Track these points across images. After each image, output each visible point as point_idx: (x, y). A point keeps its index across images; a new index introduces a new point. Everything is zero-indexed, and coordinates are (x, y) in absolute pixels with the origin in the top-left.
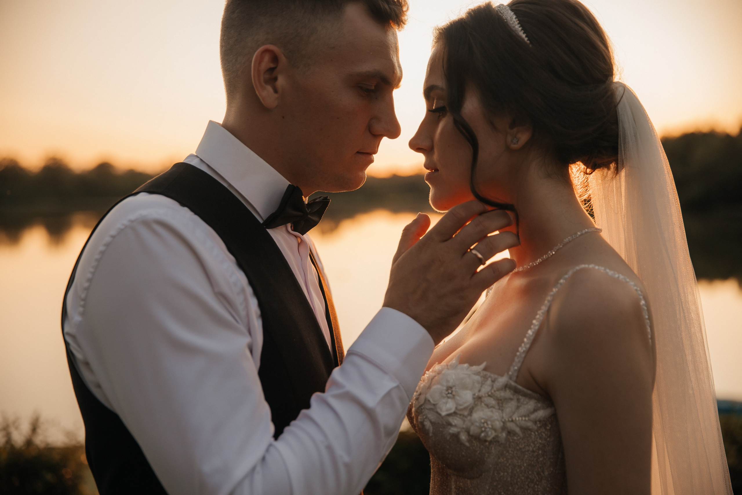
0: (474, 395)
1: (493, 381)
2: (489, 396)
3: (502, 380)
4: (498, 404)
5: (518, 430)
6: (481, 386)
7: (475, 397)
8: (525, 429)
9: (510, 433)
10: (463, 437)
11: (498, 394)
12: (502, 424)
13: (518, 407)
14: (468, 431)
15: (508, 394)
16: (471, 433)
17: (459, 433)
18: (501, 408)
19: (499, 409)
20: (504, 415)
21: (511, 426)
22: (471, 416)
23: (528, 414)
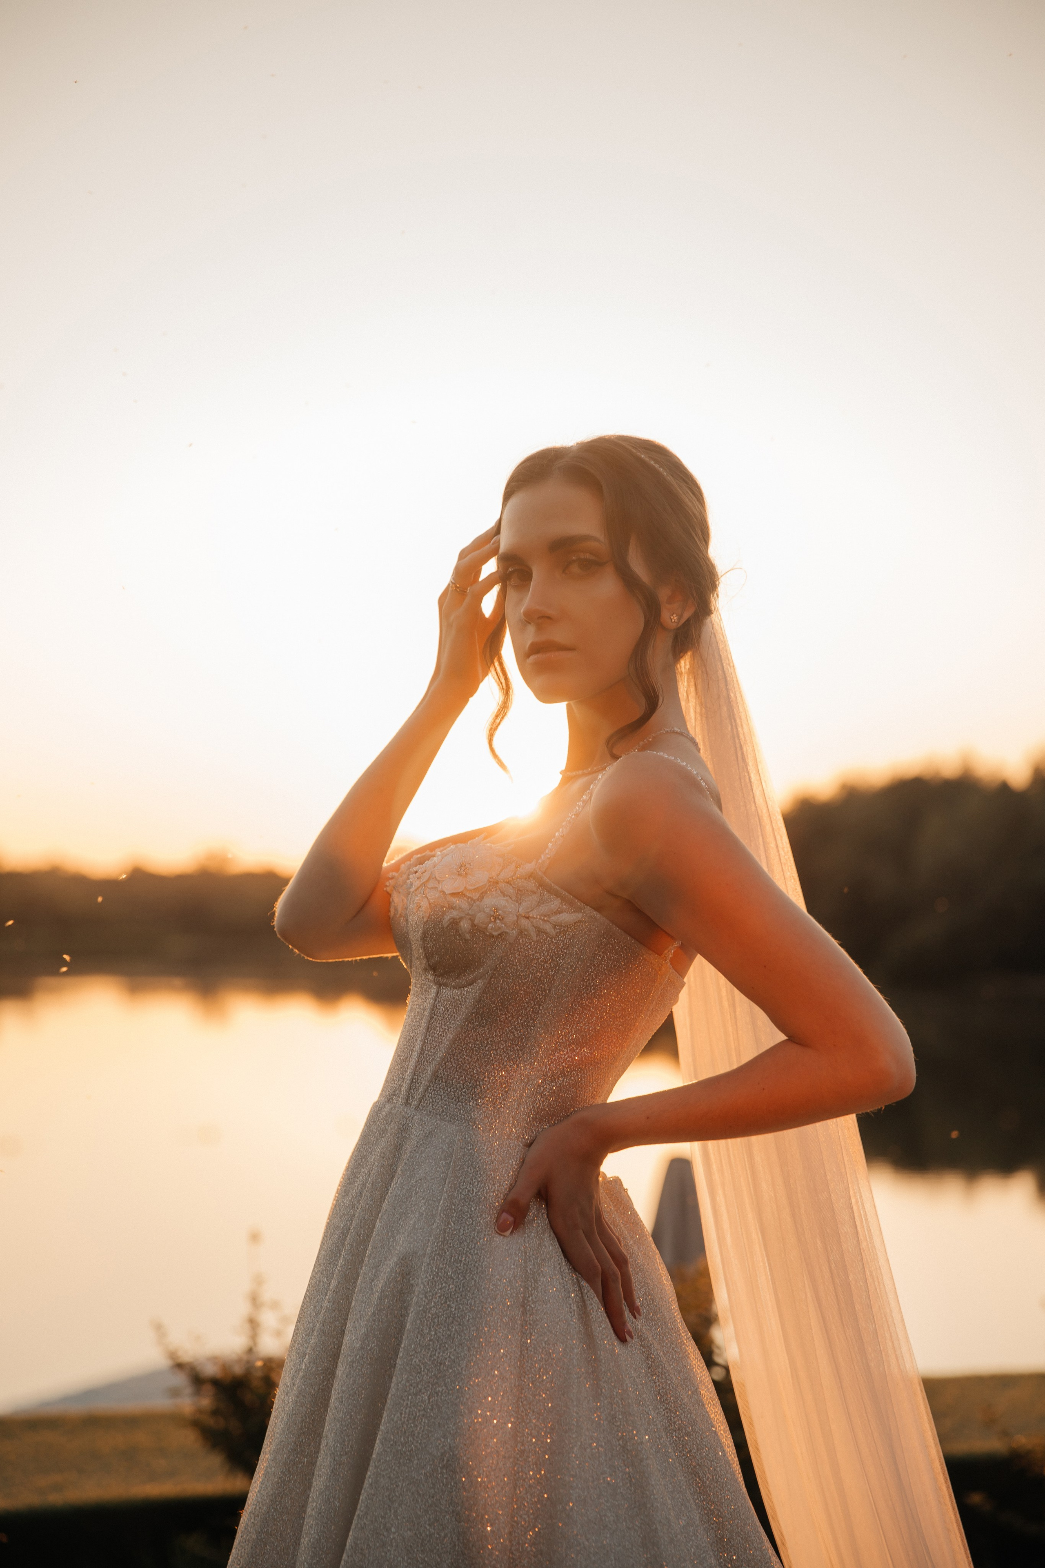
0: (491, 877)
1: (517, 867)
2: (508, 883)
3: (530, 867)
4: (518, 894)
5: (532, 930)
6: (502, 870)
7: (491, 880)
8: (539, 931)
9: (522, 932)
10: (465, 925)
11: (522, 883)
12: (516, 918)
13: (539, 904)
14: (472, 920)
15: (531, 885)
16: (476, 922)
17: (461, 918)
19: (517, 901)
20: (521, 909)
21: (525, 923)
22: (481, 902)
23: (549, 915)
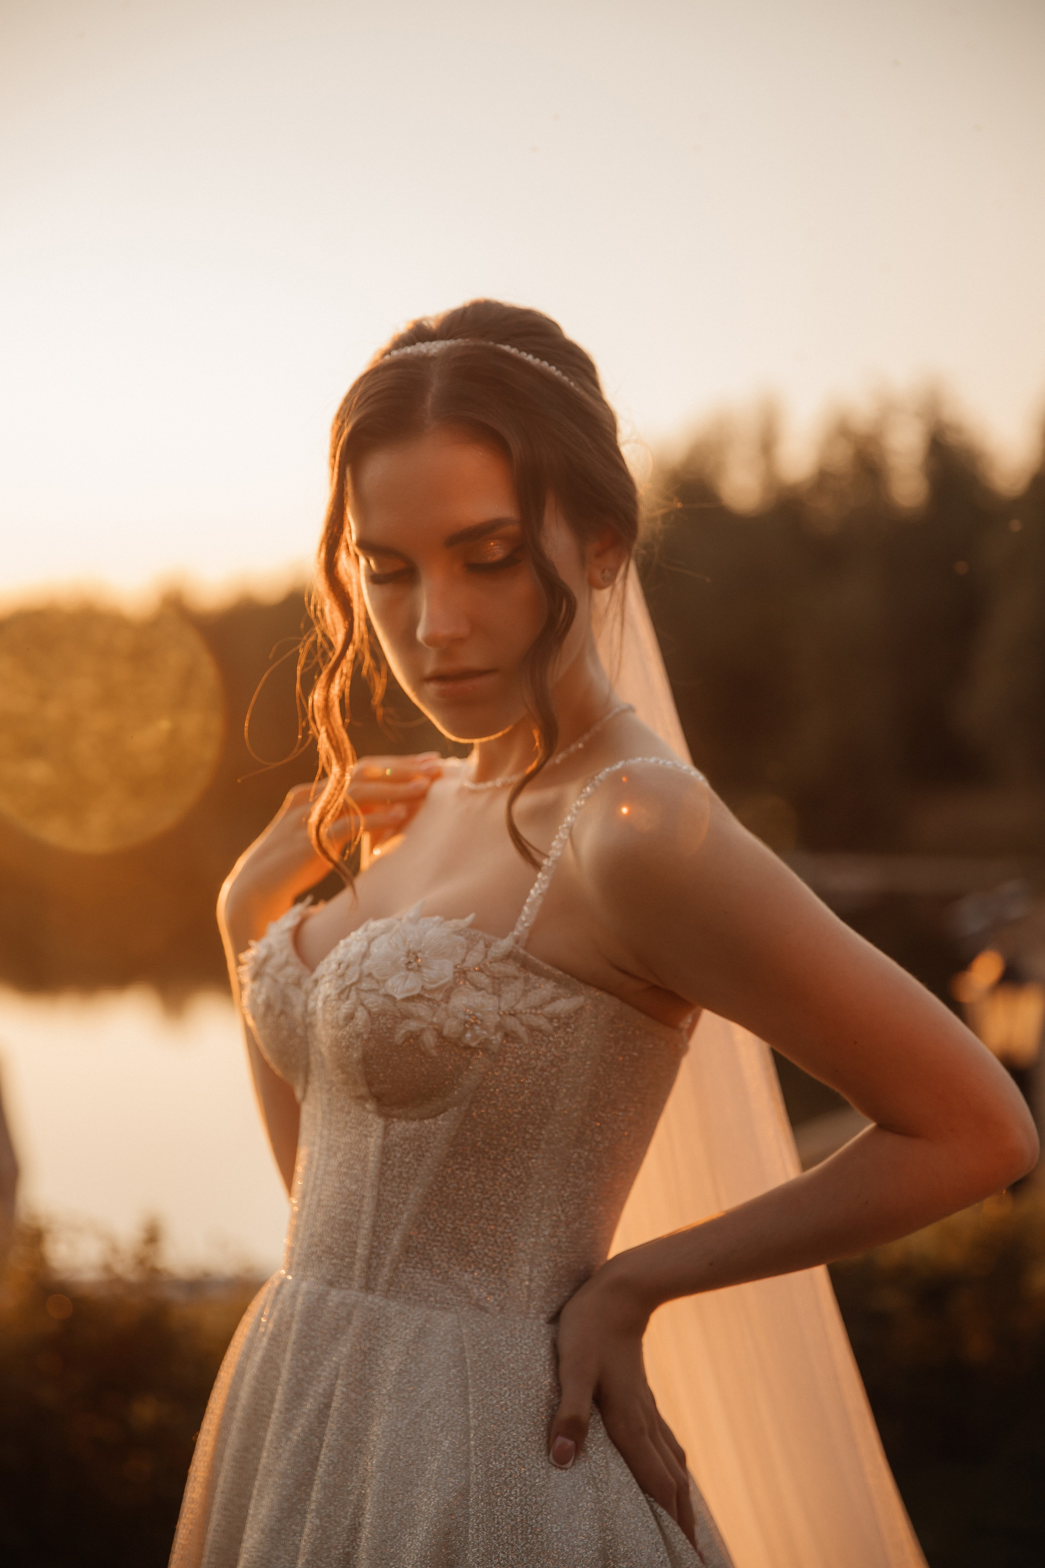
0: (455, 967)
1: (488, 946)
2: (480, 970)
3: (505, 944)
4: (494, 984)
5: (522, 1031)
6: (467, 953)
7: (456, 969)
8: (531, 1029)
9: (509, 1035)
10: (429, 1039)
11: (498, 968)
12: (498, 1018)
13: (525, 993)
14: (439, 1031)
15: (511, 968)
16: (445, 1032)
17: (422, 1030)
18: (497, 993)
19: (494, 994)
20: (502, 1004)
21: (511, 1022)
22: (447, 1003)
23: (540, 1006)
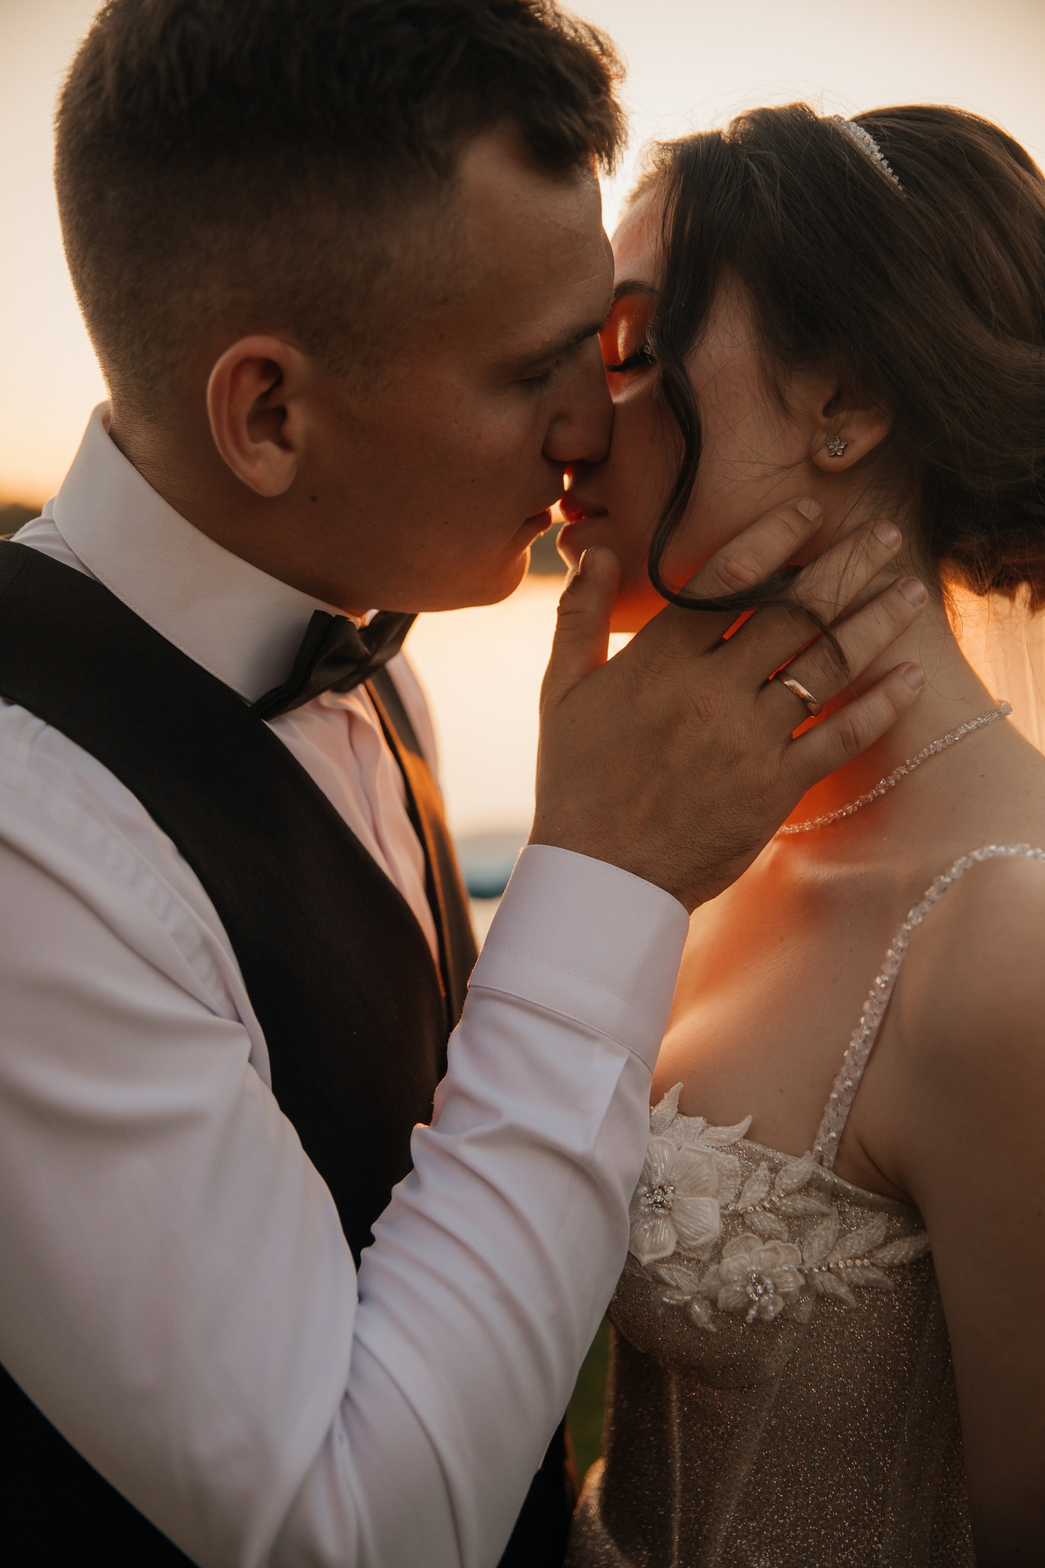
0: (725, 1208)
2: (766, 1209)
3: (799, 1168)
4: (789, 1225)
6: (743, 1184)
7: (726, 1212)
8: (859, 1288)
10: (699, 1312)
11: (789, 1204)
13: (842, 1235)
14: (712, 1301)
17: (688, 1303)
18: (797, 1238)
19: (793, 1240)
20: (808, 1257)
21: (825, 1282)
22: (719, 1262)
23: (870, 1251)
